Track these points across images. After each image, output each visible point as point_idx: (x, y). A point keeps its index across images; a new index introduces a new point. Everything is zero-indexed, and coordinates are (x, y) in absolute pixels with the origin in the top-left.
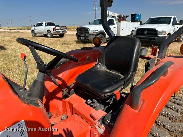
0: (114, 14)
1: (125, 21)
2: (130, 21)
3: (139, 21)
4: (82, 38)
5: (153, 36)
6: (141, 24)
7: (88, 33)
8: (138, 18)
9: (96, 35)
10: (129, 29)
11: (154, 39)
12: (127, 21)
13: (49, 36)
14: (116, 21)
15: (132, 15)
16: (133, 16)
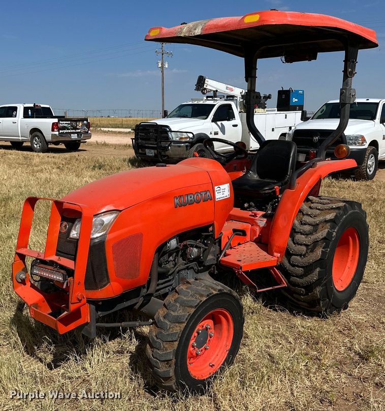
0: (232, 90)
1: (263, 110)
2: (276, 109)
3: (301, 108)
4: (150, 153)
6: (304, 118)
7: (167, 138)
8: (296, 100)
9: (187, 144)
10: (273, 130)
12: (266, 109)
13: (35, 146)
14: (239, 109)
15: (281, 93)
16: (284, 97)
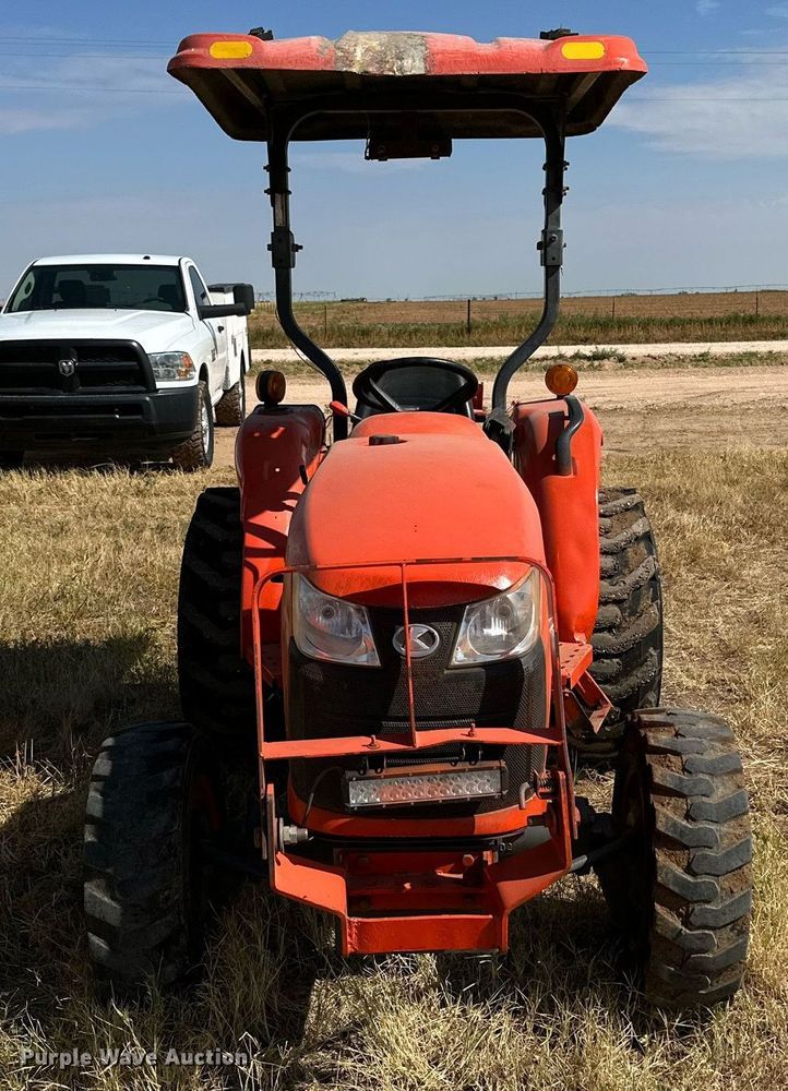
5: (123, 388)
11: (137, 408)
